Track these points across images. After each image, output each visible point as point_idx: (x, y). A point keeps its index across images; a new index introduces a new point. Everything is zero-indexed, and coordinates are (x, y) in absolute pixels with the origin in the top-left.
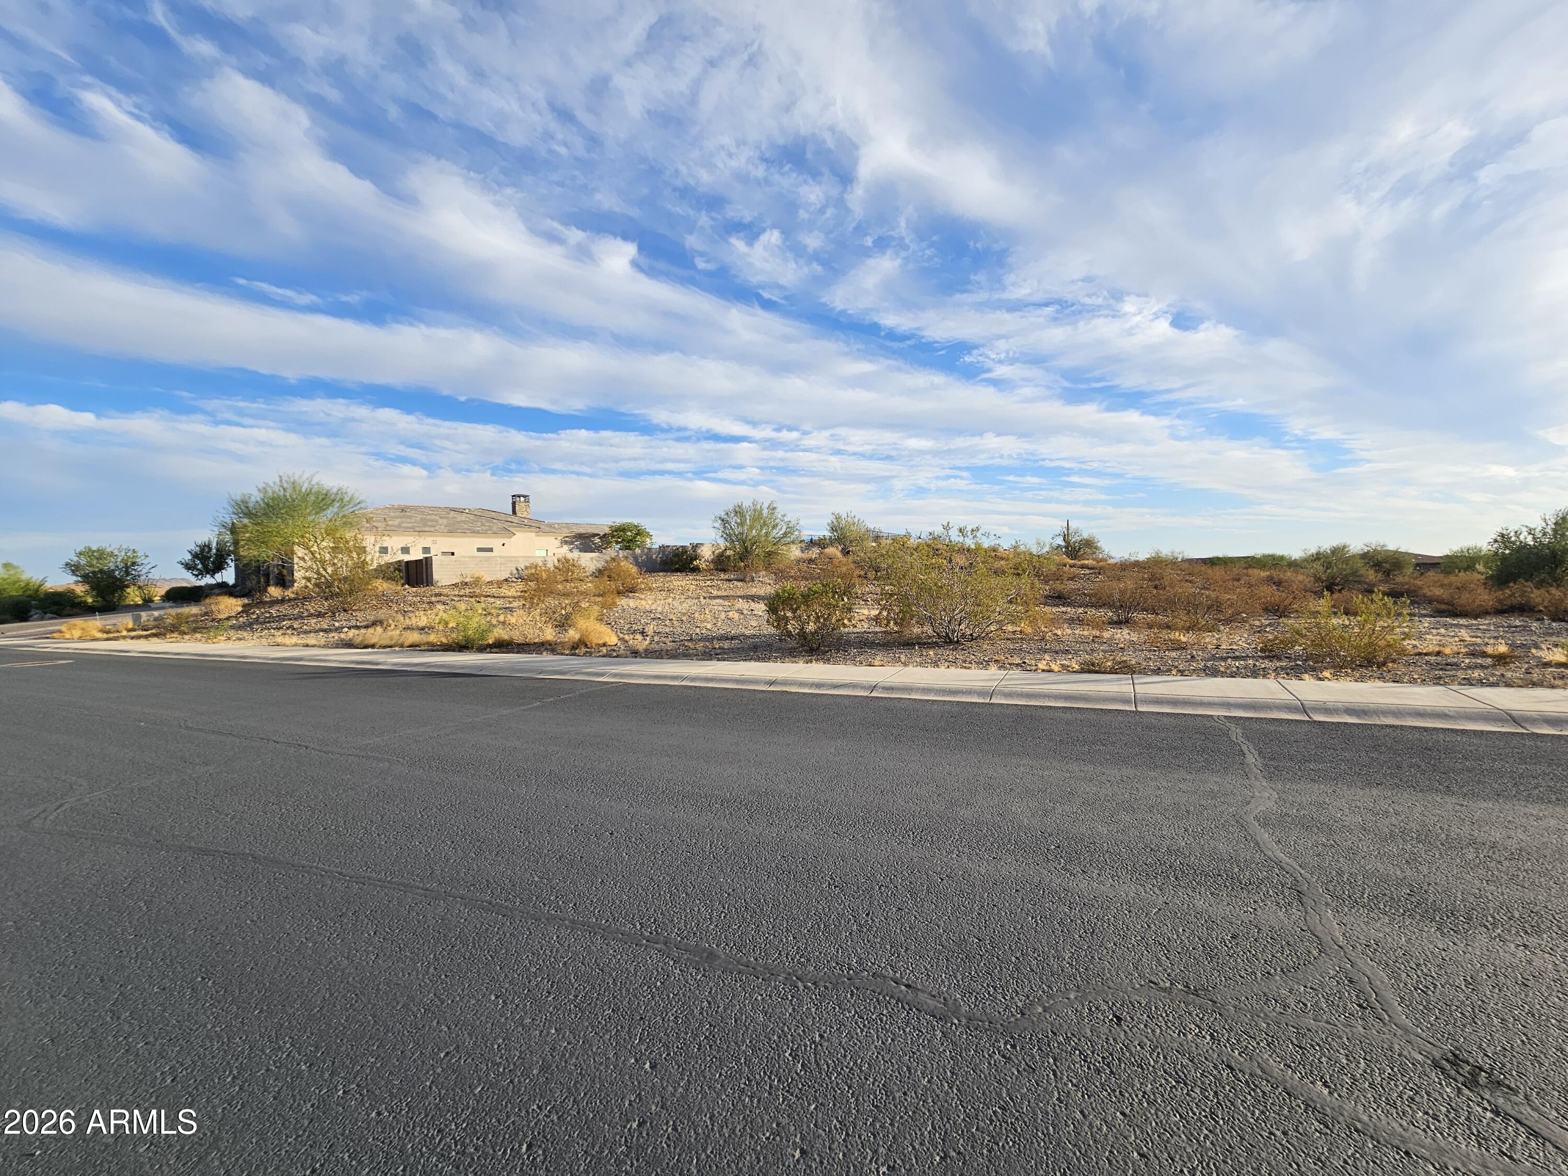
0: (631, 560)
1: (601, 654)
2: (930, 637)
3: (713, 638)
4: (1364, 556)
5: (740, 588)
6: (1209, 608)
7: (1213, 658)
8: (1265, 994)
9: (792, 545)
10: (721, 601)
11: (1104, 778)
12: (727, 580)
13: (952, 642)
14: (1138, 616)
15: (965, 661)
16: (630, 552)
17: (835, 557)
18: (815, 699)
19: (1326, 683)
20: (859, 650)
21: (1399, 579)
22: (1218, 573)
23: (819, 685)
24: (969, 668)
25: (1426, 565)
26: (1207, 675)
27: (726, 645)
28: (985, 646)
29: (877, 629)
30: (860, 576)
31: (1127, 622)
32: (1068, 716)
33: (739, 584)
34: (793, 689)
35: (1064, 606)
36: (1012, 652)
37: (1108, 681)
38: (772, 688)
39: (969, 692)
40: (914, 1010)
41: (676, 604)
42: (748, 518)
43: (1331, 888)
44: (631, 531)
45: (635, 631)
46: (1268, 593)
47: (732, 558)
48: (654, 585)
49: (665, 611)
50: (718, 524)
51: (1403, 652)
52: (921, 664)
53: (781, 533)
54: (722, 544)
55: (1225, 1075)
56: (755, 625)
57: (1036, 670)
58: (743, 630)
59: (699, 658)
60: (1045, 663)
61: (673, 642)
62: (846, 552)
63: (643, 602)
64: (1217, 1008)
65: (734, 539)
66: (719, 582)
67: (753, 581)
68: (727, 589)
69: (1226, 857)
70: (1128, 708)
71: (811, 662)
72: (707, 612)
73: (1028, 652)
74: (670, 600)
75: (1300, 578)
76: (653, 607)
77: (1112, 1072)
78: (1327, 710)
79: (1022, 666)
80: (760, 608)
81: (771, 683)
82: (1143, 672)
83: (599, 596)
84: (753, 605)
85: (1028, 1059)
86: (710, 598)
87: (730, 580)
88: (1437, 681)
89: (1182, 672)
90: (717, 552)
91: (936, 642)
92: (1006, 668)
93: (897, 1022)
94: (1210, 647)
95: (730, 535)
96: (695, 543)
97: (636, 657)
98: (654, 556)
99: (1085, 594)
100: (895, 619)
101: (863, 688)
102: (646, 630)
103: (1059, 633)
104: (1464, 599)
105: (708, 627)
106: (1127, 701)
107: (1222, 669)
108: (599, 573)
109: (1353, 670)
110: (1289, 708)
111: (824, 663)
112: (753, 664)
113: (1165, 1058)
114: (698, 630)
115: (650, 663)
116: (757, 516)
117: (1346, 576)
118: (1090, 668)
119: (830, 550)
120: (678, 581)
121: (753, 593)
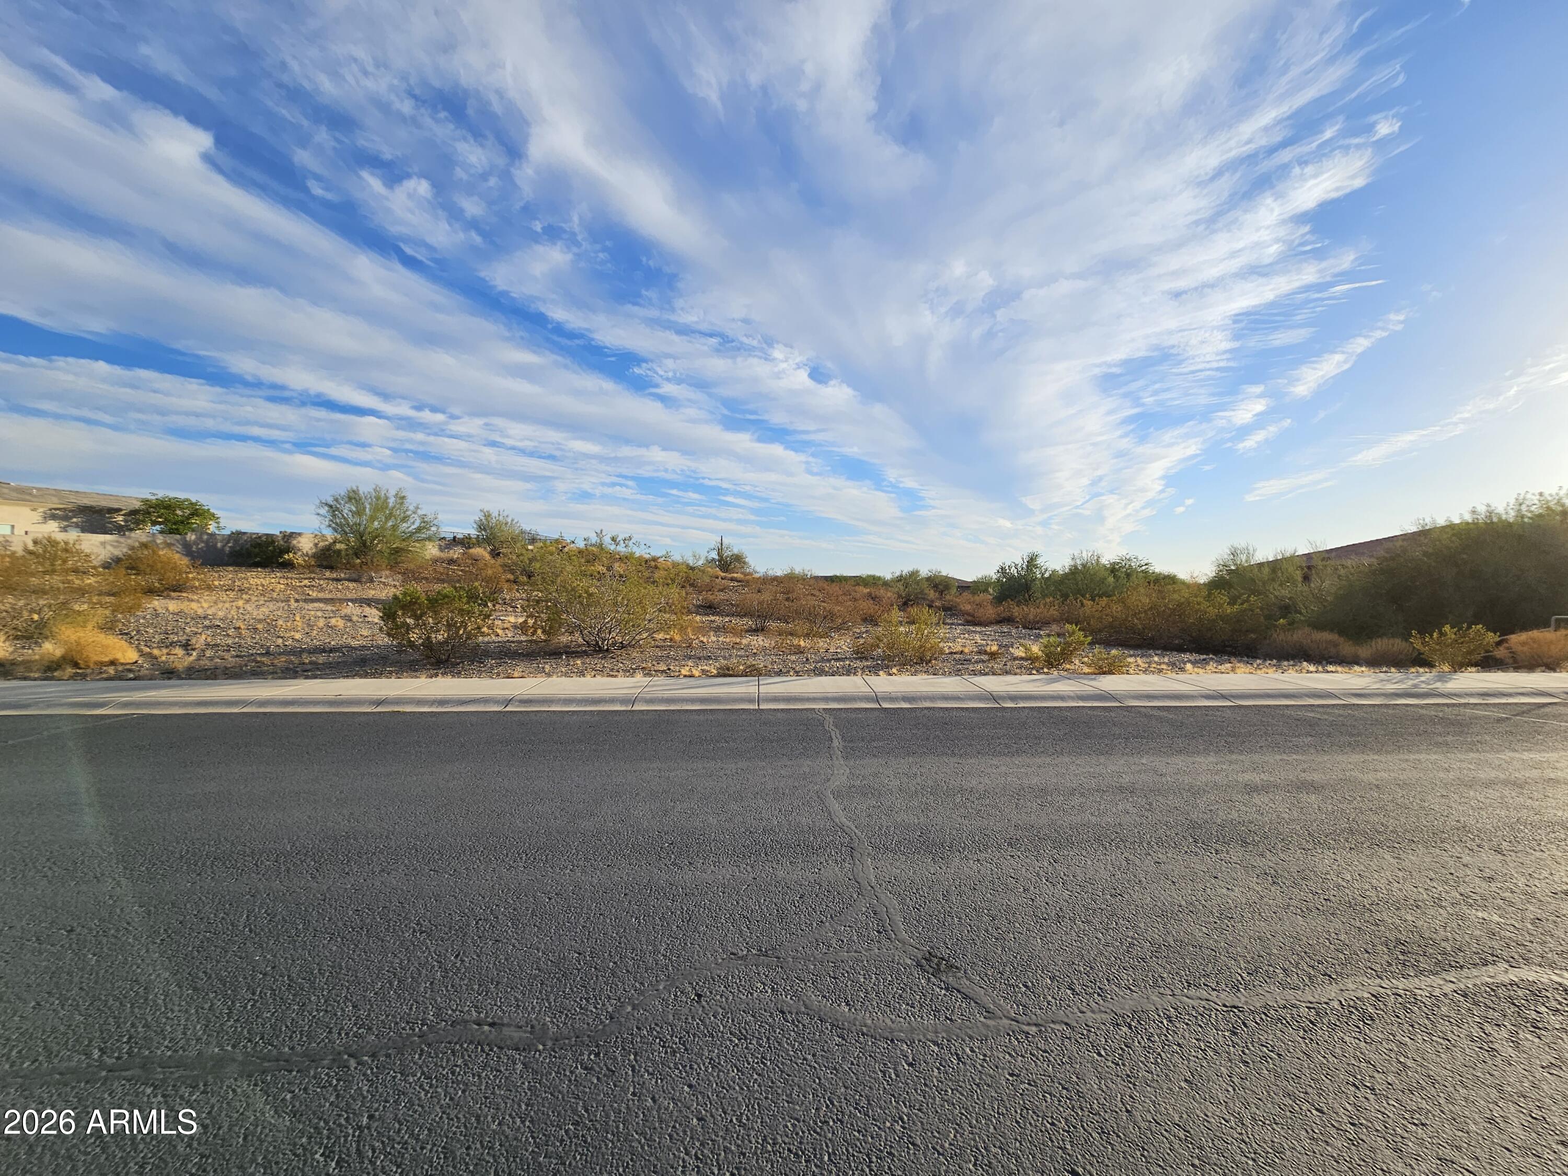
0: (179, 547)
1: (104, 676)
2: (580, 646)
3: (303, 650)
4: (928, 579)
5: (353, 590)
6: (825, 618)
7: (822, 660)
8: (817, 941)
9: (427, 543)
10: (321, 605)
11: (721, 774)
12: (333, 580)
13: (601, 650)
14: (773, 625)
15: (612, 670)
16: (178, 537)
17: (483, 558)
18: (434, 719)
19: (893, 677)
20: (498, 661)
21: (948, 597)
22: (835, 588)
23: (442, 702)
24: (616, 676)
25: (964, 587)
26: (815, 674)
27: (321, 658)
28: (635, 654)
29: (523, 638)
30: (508, 581)
31: (763, 630)
32: (701, 717)
33: (351, 585)
34: (408, 709)
35: (713, 615)
36: (659, 660)
37: (739, 683)
38: (379, 709)
39: (612, 701)
40: (495, 1049)
41: (249, 607)
42: (368, 506)
43: (873, 841)
44: (182, 509)
45: (171, 644)
46: (867, 606)
47: (343, 553)
48: (216, 583)
49: (230, 616)
50: (324, 511)
51: (942, 652)
52: (566, 675)
53: (413, 527)
54: (330, 535)
55: (777, 1020)
56: (366, 634)
57: (679, 676)
58: (349, 640)
59: (275, 676)
60: (687, 668)
61: (237, 656)
62: (495, 554)
63: (194, 605)
64: (781, 963)
65: (347, 530)
66: (322, 582)
67: (371, 580)
68: (331, 590)
69: (806, 829)
70: (751, 707)
71: (436, 675)
72: (298, 619)
73: (675, 659)
74: (240, 603)
75: (889, 594)
76: (210, 612)
77: (686, 1049)
78: (892, 699)
79: (667, 673)
80: (374, 615)
81: (379, 703)
82: (769, 674)
83: (113, 595)
84: (368, 610)
85: (609, 1062)
86: (305, 601)
87: (338, 580)
88: (958, 673)
89: (797, 673)
90: (321, 544)
91: (585, 652)
92: (651, 675)
93: (472, 1069)
94: (821, 650)
95: (341, 525)
96: (289, 531)
97: (169, 679)
98: (219, 545)
99: (731, 604)
100: (542, 627)
101: (496, 702)
102: (193, 641)
103: (705, 640)
104: (980, 613)
105: (297, 637)
106: (751, 701)
107: (827, 669)
108: (114, 564)
109: (911, 666)
110: (867, 699)
111: (453, 676)
112: (358, 681)
113: (733, 1021)
114: (280, 641)
115: (194, 685)
116: (380, 503)
117: (916, 594)
118: (725, 672)
119: (477, 551)
120: (257, 579)
121: (371, 596)
